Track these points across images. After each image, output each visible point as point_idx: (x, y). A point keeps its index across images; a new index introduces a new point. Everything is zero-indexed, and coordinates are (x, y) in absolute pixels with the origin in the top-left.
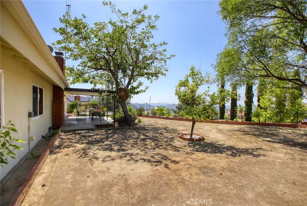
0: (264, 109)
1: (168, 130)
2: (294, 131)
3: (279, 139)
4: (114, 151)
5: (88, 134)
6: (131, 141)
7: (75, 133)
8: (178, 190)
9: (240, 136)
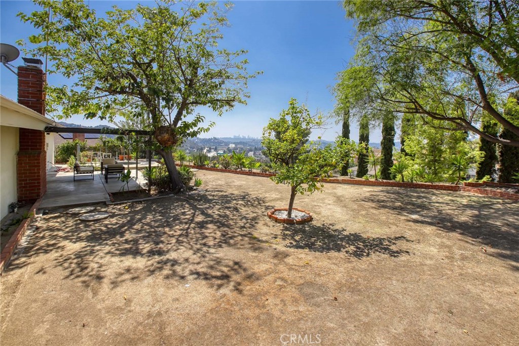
0: (411, 155)
1: (249, 201)
2: (454, 199)
3: (431, 216)
4: (142, 255)
5: (93, 216)
6: (178, 229)
7: (67, 213)
8: (259, 342)
9: (372, 210)
